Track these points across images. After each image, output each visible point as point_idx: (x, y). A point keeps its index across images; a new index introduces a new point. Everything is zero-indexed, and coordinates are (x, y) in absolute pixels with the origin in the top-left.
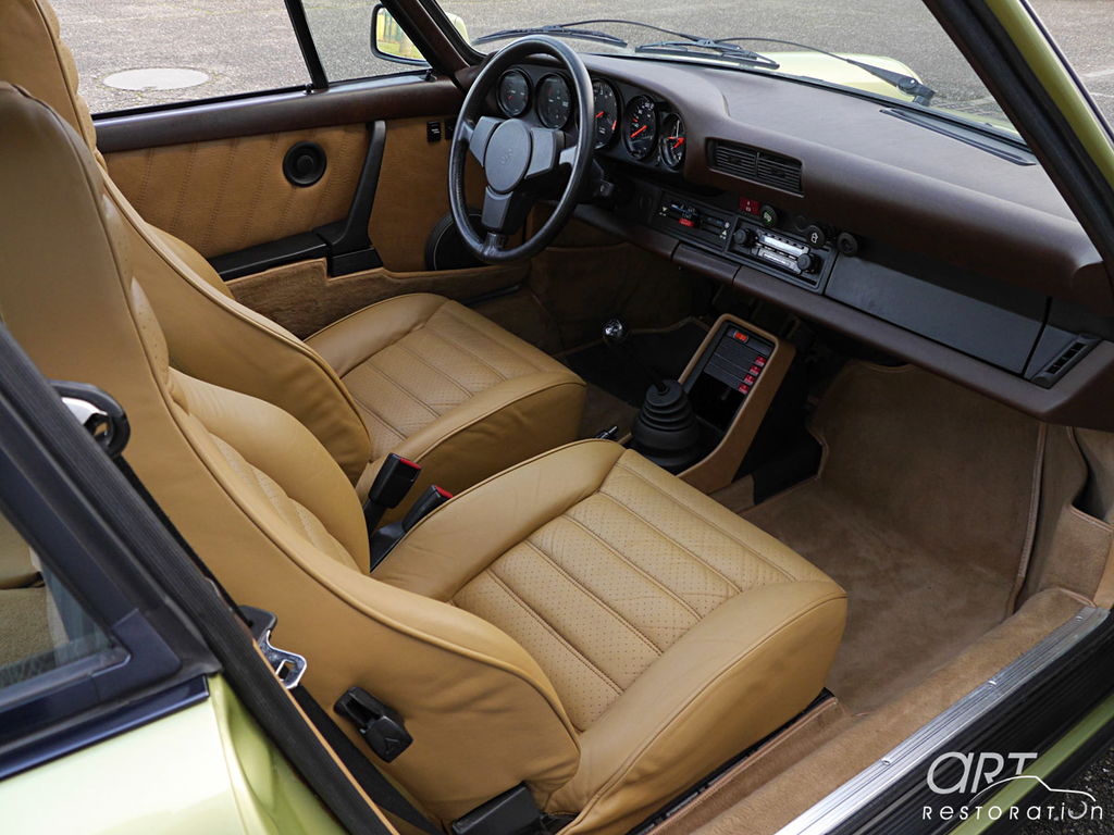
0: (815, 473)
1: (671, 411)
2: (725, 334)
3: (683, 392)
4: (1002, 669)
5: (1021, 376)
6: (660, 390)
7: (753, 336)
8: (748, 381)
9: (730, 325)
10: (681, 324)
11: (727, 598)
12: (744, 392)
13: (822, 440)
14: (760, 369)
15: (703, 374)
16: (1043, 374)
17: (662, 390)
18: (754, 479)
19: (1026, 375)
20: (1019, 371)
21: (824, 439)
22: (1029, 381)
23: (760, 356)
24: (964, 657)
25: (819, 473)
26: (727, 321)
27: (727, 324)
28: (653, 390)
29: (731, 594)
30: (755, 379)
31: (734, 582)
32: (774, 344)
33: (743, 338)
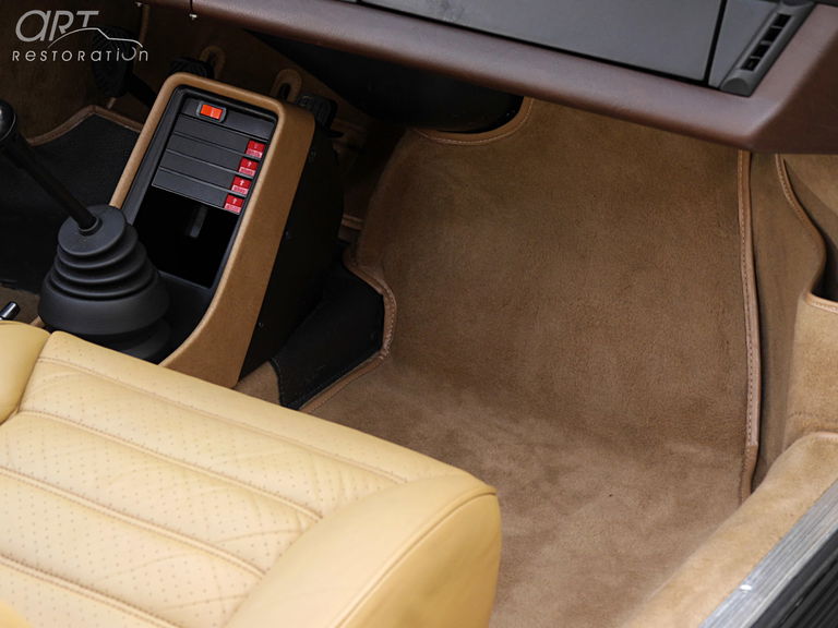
0: (378, 345)
1: (113, 261)
2: (180, 112)
3: (127, 224)
4: (756, 567)
5: (703, 83)
6: (82, 226)
7: (234, 107)
8: (239, 190)
9: (187, 95)
10: (75, 120)
11: (300, 532)
12: (236, 210)
13: (380, 284)
14: (258, 164)
15: (151, 191)
16: (738, 74)
17: (88, 224)
18: (276, 369)
19: (714, 80)
20: (700, 76)
21: (382, 283)
22: (718, 89)
23: (254, 140)
24: (694, 561)
25: (385, 346)
26: (182, 86)
27: (181, 93)
28: (70, 228)
29: (304, 524)
30: (251, 183)
31: (305, 506)
32: (277, 117)
33: (215, 113)
